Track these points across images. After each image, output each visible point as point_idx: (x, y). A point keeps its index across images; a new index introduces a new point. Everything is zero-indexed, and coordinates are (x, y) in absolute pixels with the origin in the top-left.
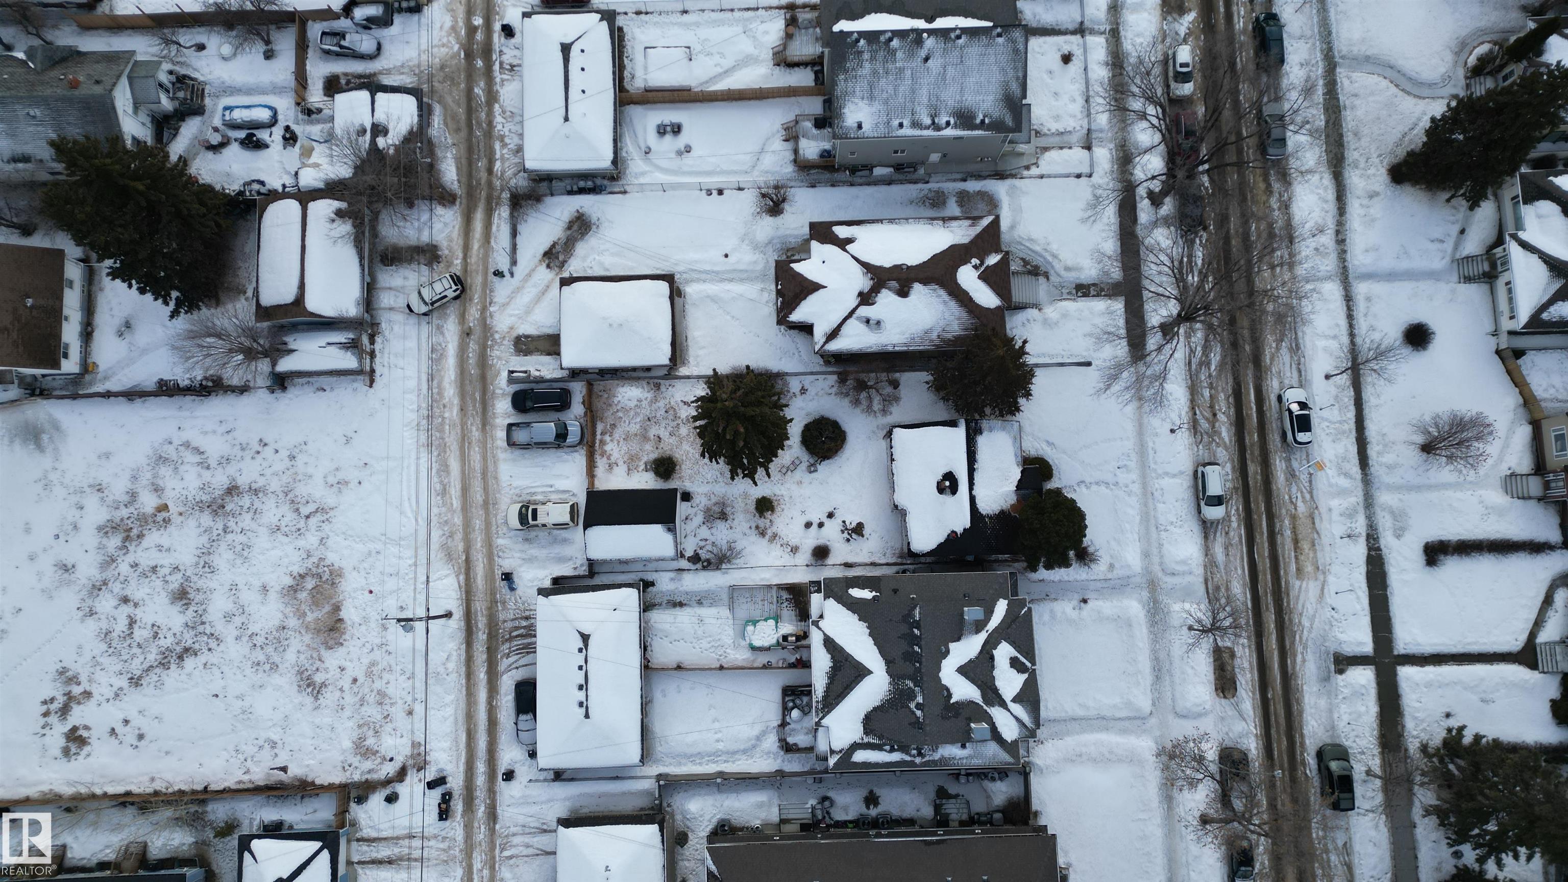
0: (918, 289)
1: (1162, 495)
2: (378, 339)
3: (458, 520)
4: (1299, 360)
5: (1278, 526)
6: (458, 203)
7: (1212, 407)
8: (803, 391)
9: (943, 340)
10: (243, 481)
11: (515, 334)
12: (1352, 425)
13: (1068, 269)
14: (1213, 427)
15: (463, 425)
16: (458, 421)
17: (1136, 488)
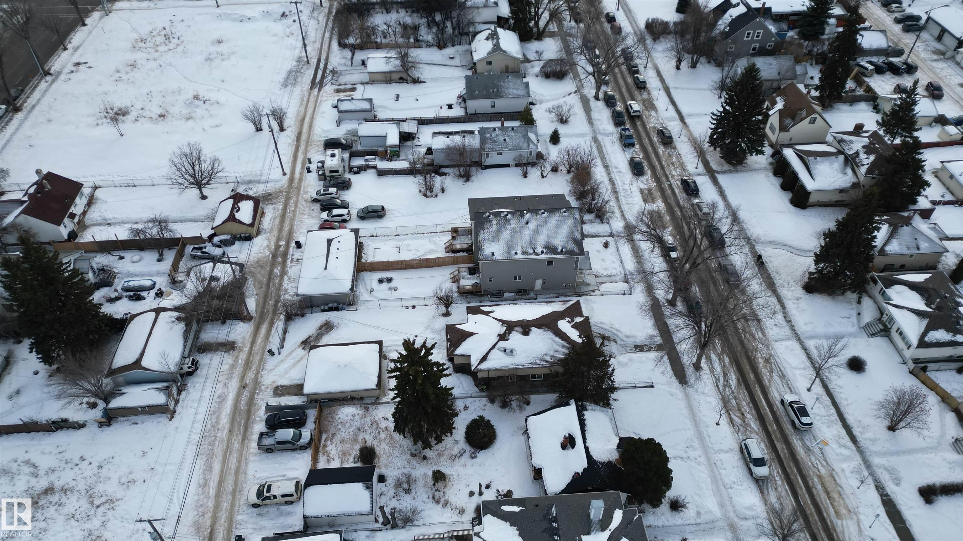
0: (534, 331)
1: (722, 464)
2: (183, 394)
3: (211, 504)
4: (787, 382)
5: (810, 482)
6: (253, 321)
7: (739, 410)
8: (466, 408)
9: (554, 361)
10: (58, 485)
11: (275, 385)
12: (835, 417)
13: (627, 337)
14: (744, 422)
15: (229, 440)
16: (226, 439)
17: (702, 459)
